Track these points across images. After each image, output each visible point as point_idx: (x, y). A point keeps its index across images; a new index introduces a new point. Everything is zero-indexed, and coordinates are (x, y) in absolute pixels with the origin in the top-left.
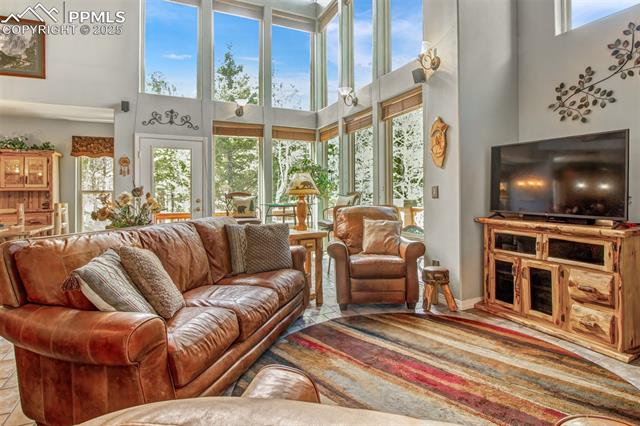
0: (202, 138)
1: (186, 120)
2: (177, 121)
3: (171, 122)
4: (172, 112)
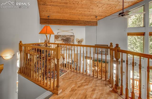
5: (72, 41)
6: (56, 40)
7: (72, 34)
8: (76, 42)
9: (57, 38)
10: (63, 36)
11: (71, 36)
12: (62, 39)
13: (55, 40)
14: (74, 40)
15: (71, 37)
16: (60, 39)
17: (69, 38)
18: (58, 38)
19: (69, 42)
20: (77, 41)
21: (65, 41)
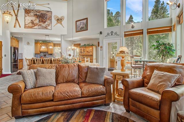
0: (120, 38)
1: (116, 34)
2: (113, 34)
3: (112, 35)
4: (112, 32)
5: (49, 18)
6: (27, 15)
7: (49, 10)
8: (54, 20)
9: (28, 13)
10: (37, 11)
11: (48, 11)
12: (35, 15)
13: (25, 15)
14: (51, 17)
15: (47, 13)
16: (32, 14)
17: (45, 14)
18: (30, 12)
19: (45, 19)
20: (56, 19)
21: (39, 18)
